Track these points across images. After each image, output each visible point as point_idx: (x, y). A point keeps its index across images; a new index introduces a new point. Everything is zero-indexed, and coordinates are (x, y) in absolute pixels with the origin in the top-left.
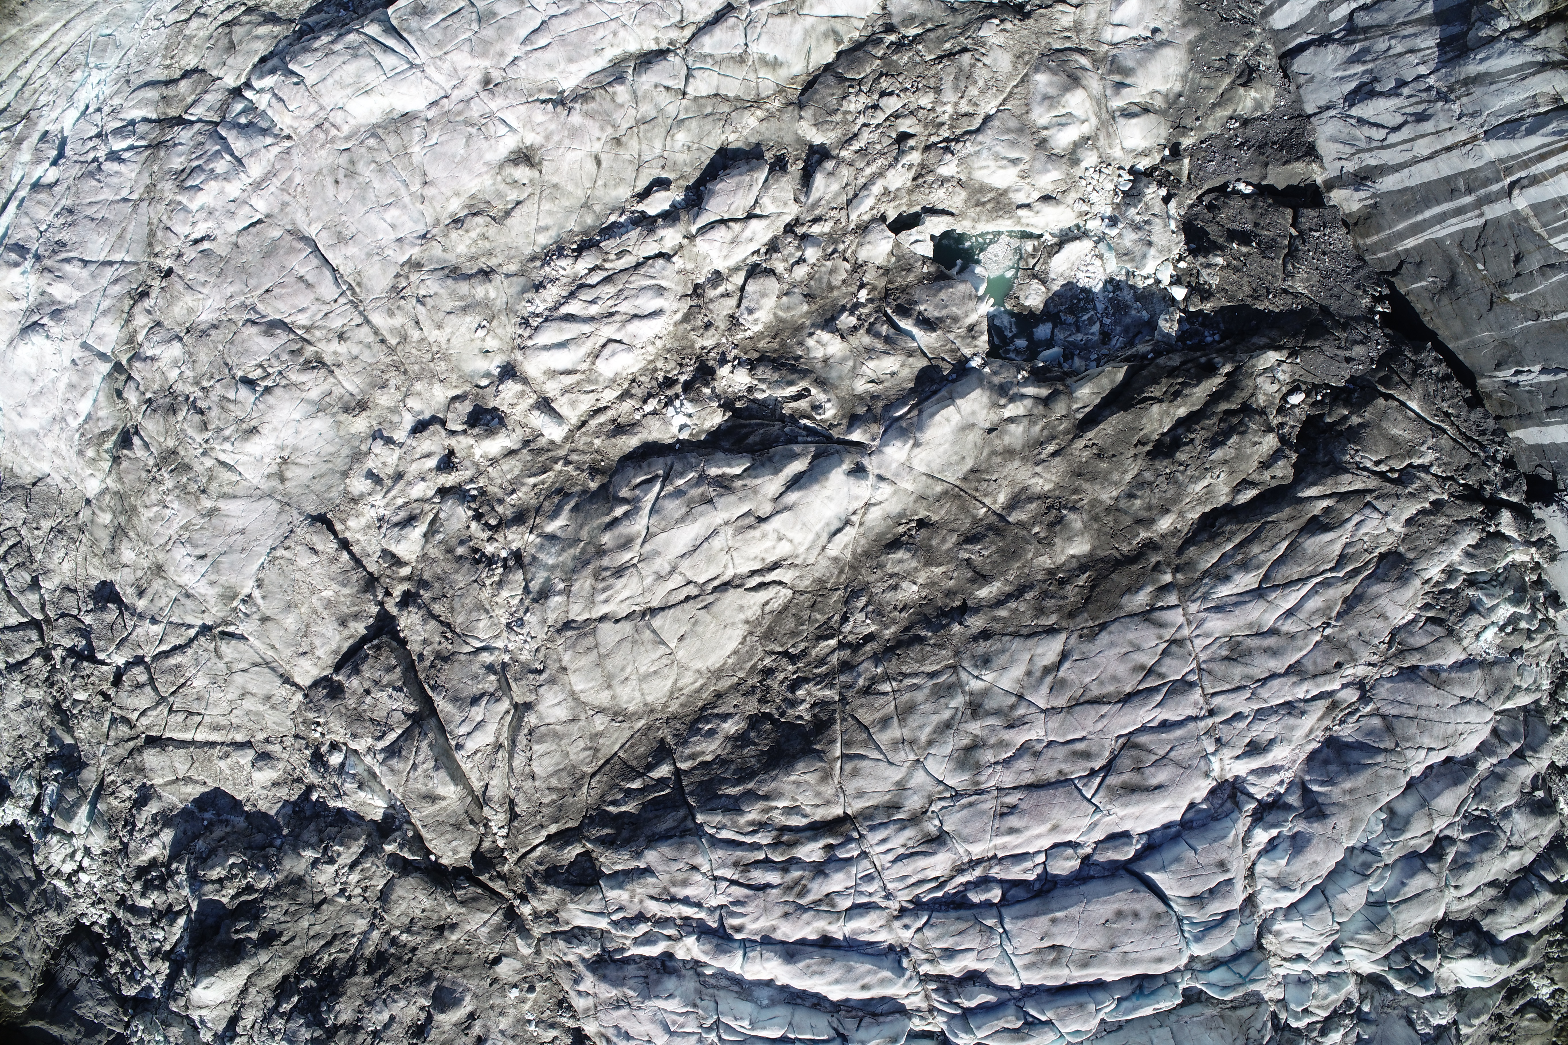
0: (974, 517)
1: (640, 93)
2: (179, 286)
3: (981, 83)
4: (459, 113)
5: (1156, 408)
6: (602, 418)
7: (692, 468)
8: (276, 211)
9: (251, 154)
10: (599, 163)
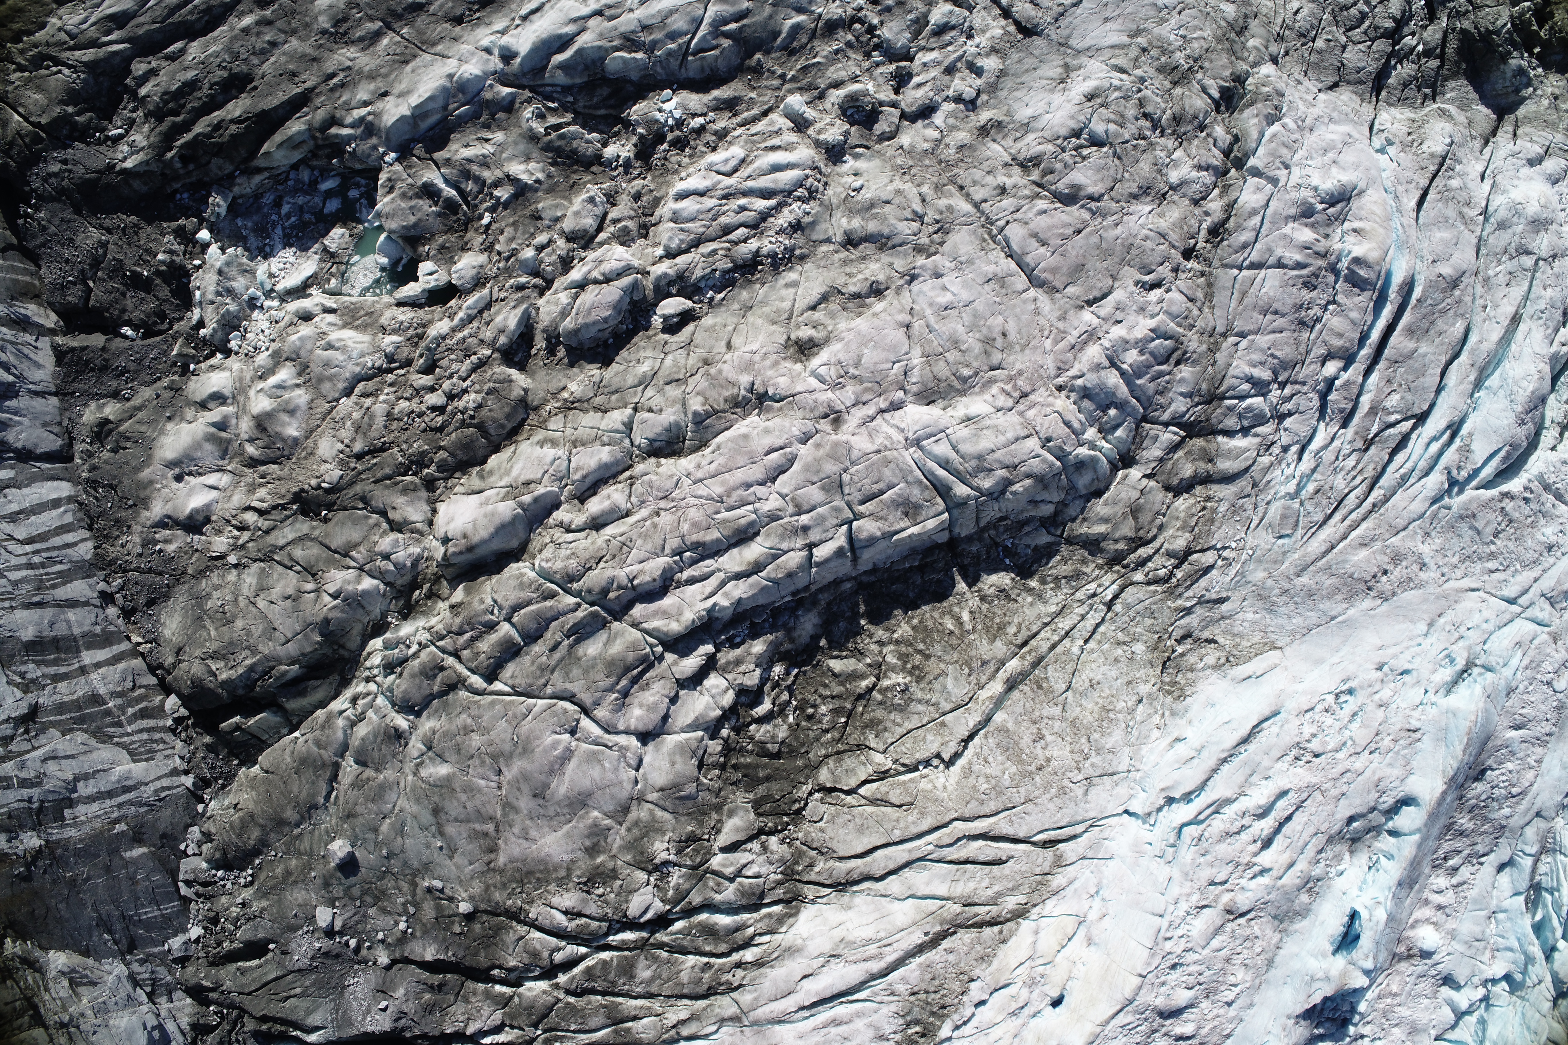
0: (412, 27)
1: (678, 406)
2: (1173, 237)
3: (349, 423)
4: (867, 390)
5: (237, 114)
6: (745, 115)
7: (659, 61)
8: (1071, 312)
9: (1098, 367)
10: (729, 346)
